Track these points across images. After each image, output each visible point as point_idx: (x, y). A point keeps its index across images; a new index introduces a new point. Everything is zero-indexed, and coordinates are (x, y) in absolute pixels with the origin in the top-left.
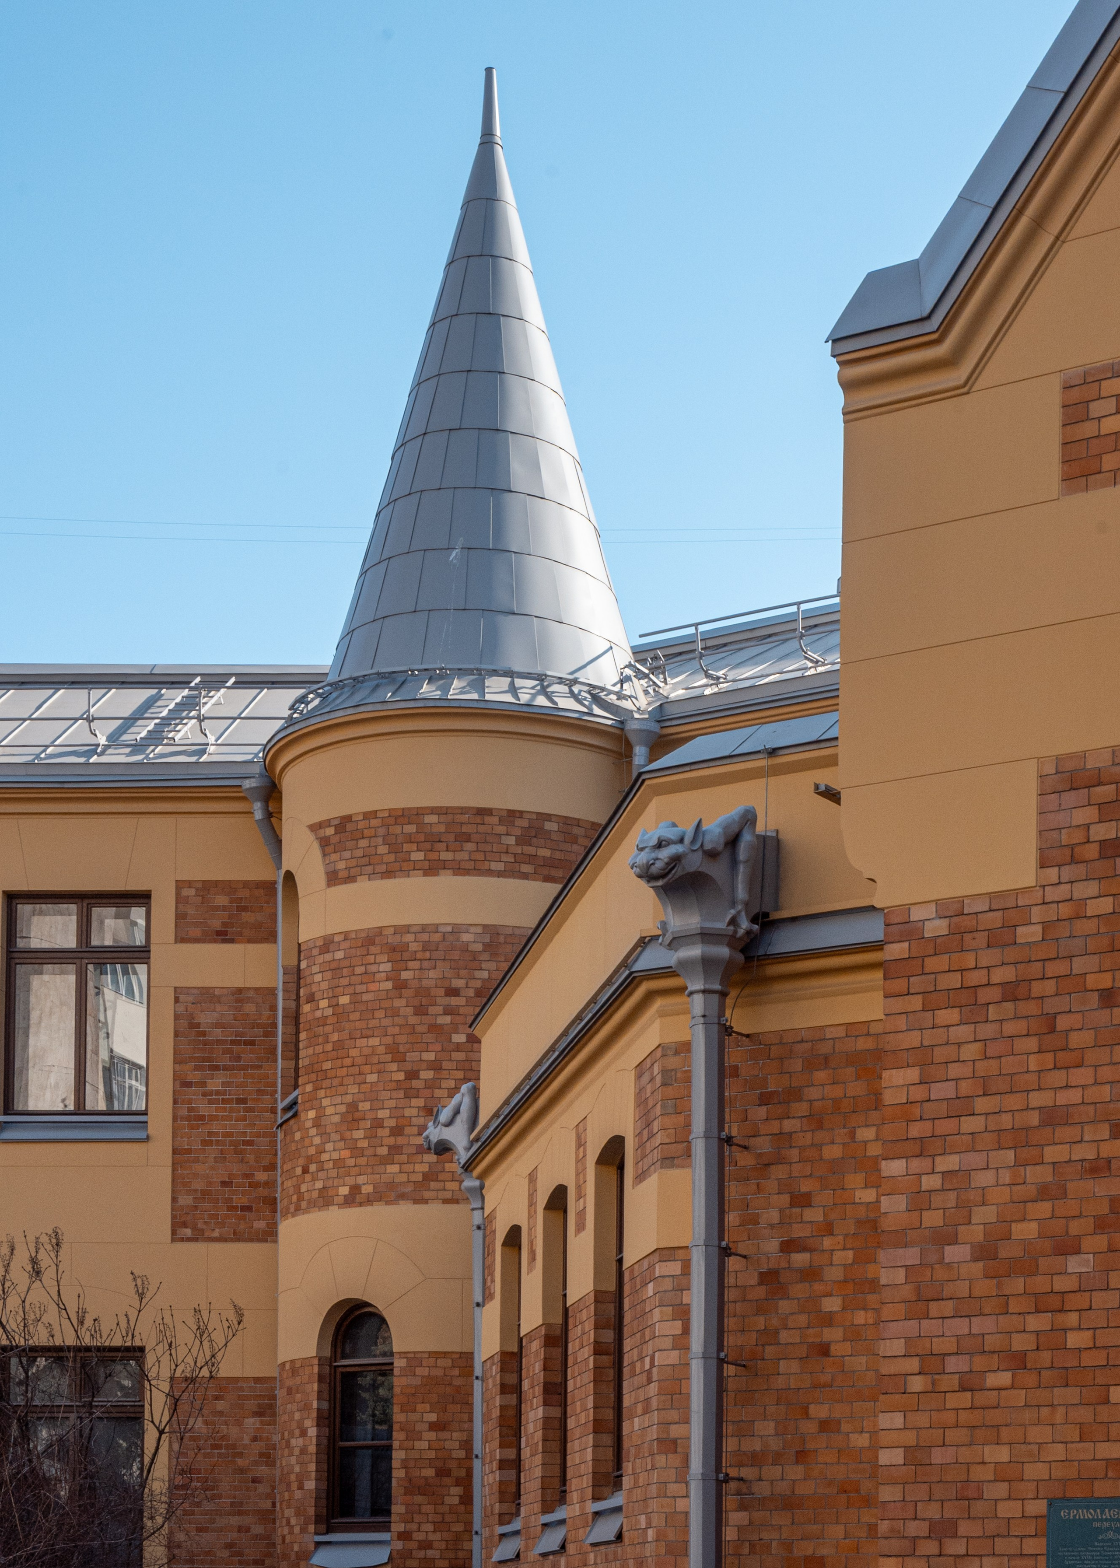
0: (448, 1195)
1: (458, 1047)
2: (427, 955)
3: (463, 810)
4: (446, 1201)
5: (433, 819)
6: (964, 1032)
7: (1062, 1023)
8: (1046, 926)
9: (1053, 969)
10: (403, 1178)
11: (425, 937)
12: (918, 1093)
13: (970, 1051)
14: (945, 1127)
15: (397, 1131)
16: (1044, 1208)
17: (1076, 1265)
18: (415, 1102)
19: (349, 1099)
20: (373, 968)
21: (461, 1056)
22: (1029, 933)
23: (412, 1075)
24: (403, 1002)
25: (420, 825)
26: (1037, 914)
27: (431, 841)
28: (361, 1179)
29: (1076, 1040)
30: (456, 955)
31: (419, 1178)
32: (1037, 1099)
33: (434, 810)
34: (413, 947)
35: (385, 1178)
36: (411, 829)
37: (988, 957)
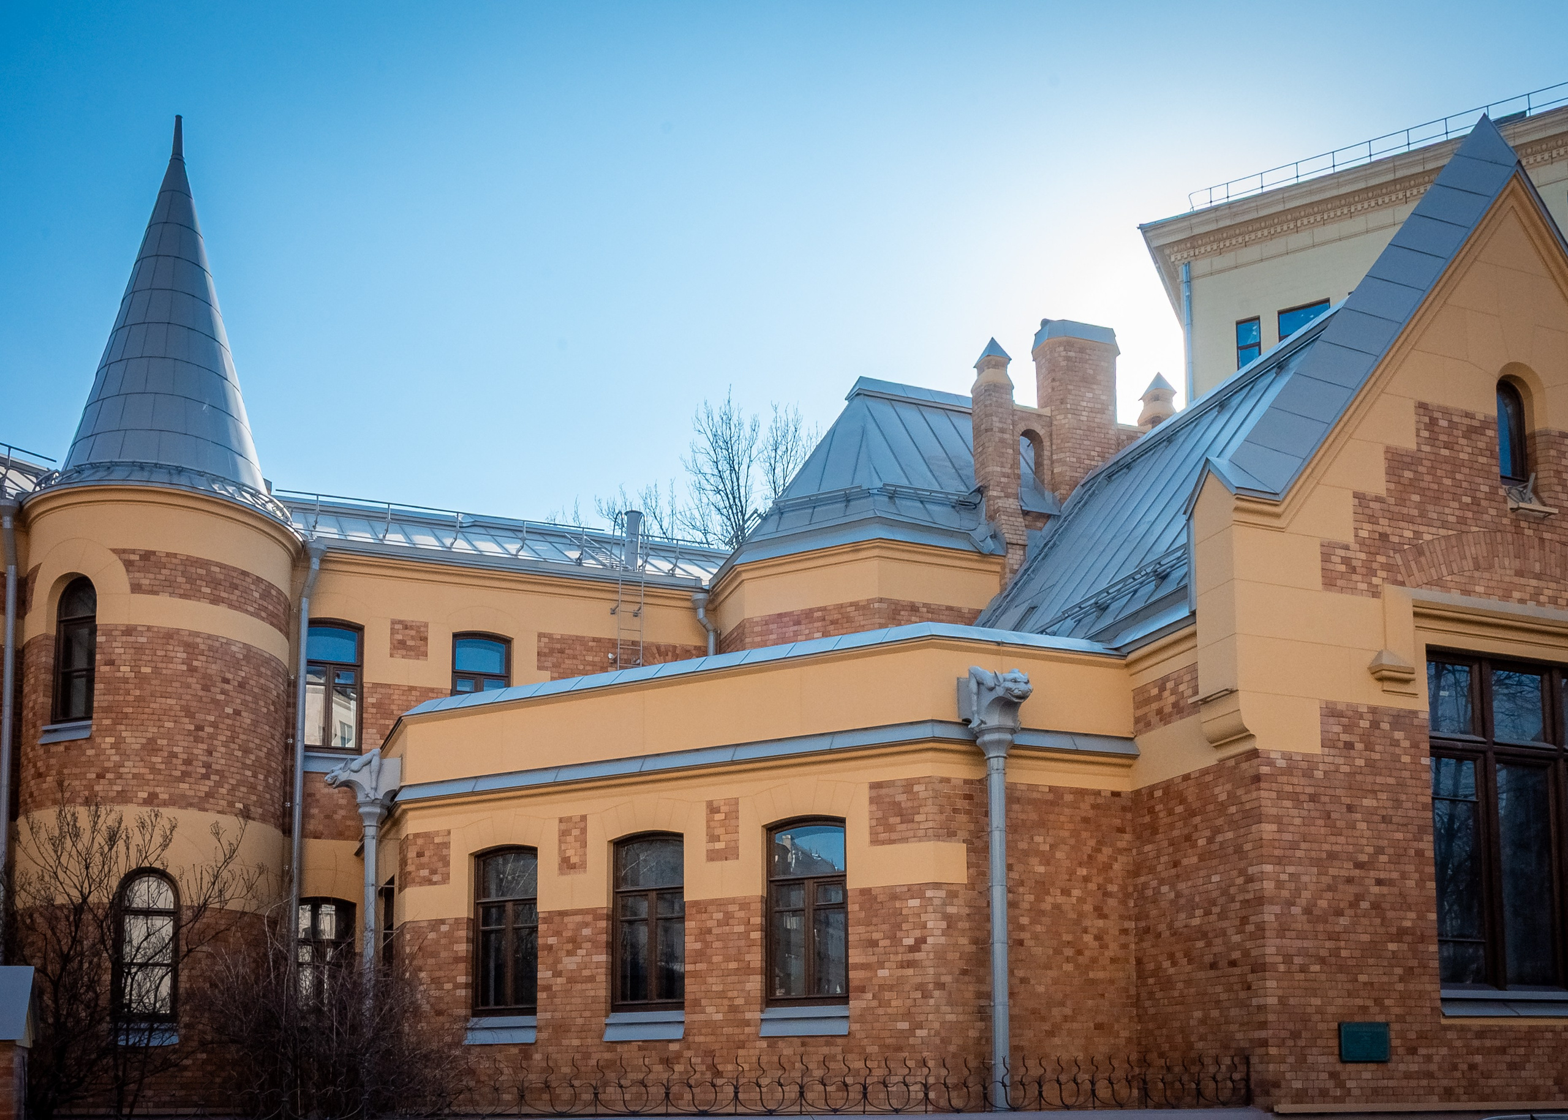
0: (220, 808)
1: (228, 716)
2: (211, 654)
3: (235, 569)
4: (219, 812)
5: (217, 570)
6: (1295, 812)
7: (1333, 815)
8: (1325, 772)
9: (1330, 792)
10: (192, 793)
11: (210, 642)
12: (1277, 836)
13: (1297, 821)
14: (1289, 853)
15: (188, 762)
16: (1329, 895)
17: (1343, 921)
18: (200, 745)
19: (150, 735)
20: (172, 654)
21: (229, 722)
22: (1319, 774)
23: (199, 728)
24: (195, 680)
25: (208, 571)
26: (1321, 766)
27: (215, 583)
28: (158, 790)
29: (1339, 824)
30: (228, 658)
31: (203, 794)
32: (1326, 847)
33: (218, 565)
34: (202, 647)
35: (177, 791)
36: (203, 572)
37: (1303, 781)
